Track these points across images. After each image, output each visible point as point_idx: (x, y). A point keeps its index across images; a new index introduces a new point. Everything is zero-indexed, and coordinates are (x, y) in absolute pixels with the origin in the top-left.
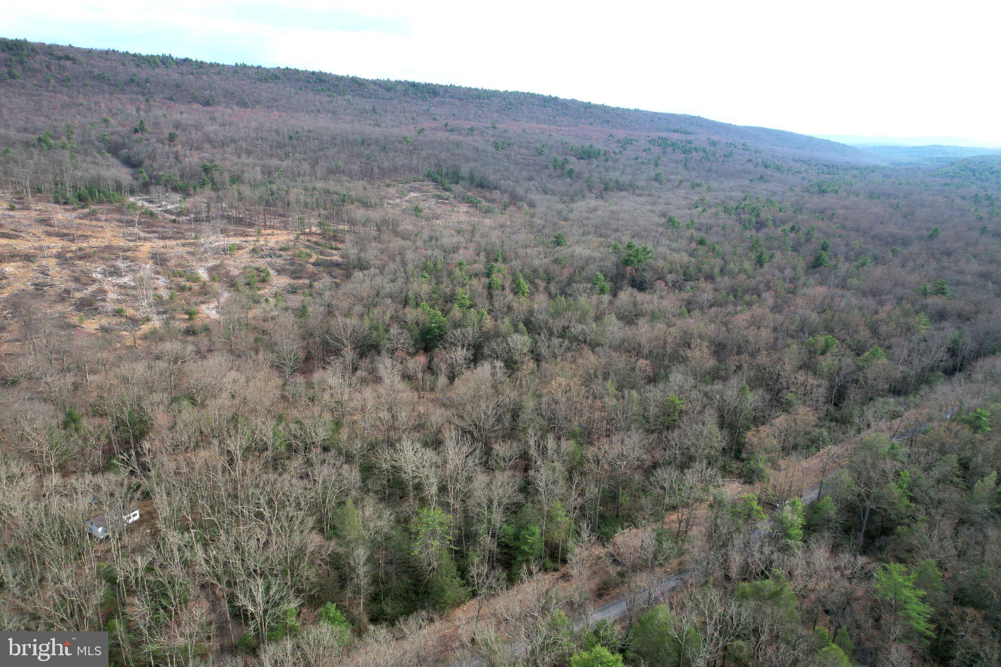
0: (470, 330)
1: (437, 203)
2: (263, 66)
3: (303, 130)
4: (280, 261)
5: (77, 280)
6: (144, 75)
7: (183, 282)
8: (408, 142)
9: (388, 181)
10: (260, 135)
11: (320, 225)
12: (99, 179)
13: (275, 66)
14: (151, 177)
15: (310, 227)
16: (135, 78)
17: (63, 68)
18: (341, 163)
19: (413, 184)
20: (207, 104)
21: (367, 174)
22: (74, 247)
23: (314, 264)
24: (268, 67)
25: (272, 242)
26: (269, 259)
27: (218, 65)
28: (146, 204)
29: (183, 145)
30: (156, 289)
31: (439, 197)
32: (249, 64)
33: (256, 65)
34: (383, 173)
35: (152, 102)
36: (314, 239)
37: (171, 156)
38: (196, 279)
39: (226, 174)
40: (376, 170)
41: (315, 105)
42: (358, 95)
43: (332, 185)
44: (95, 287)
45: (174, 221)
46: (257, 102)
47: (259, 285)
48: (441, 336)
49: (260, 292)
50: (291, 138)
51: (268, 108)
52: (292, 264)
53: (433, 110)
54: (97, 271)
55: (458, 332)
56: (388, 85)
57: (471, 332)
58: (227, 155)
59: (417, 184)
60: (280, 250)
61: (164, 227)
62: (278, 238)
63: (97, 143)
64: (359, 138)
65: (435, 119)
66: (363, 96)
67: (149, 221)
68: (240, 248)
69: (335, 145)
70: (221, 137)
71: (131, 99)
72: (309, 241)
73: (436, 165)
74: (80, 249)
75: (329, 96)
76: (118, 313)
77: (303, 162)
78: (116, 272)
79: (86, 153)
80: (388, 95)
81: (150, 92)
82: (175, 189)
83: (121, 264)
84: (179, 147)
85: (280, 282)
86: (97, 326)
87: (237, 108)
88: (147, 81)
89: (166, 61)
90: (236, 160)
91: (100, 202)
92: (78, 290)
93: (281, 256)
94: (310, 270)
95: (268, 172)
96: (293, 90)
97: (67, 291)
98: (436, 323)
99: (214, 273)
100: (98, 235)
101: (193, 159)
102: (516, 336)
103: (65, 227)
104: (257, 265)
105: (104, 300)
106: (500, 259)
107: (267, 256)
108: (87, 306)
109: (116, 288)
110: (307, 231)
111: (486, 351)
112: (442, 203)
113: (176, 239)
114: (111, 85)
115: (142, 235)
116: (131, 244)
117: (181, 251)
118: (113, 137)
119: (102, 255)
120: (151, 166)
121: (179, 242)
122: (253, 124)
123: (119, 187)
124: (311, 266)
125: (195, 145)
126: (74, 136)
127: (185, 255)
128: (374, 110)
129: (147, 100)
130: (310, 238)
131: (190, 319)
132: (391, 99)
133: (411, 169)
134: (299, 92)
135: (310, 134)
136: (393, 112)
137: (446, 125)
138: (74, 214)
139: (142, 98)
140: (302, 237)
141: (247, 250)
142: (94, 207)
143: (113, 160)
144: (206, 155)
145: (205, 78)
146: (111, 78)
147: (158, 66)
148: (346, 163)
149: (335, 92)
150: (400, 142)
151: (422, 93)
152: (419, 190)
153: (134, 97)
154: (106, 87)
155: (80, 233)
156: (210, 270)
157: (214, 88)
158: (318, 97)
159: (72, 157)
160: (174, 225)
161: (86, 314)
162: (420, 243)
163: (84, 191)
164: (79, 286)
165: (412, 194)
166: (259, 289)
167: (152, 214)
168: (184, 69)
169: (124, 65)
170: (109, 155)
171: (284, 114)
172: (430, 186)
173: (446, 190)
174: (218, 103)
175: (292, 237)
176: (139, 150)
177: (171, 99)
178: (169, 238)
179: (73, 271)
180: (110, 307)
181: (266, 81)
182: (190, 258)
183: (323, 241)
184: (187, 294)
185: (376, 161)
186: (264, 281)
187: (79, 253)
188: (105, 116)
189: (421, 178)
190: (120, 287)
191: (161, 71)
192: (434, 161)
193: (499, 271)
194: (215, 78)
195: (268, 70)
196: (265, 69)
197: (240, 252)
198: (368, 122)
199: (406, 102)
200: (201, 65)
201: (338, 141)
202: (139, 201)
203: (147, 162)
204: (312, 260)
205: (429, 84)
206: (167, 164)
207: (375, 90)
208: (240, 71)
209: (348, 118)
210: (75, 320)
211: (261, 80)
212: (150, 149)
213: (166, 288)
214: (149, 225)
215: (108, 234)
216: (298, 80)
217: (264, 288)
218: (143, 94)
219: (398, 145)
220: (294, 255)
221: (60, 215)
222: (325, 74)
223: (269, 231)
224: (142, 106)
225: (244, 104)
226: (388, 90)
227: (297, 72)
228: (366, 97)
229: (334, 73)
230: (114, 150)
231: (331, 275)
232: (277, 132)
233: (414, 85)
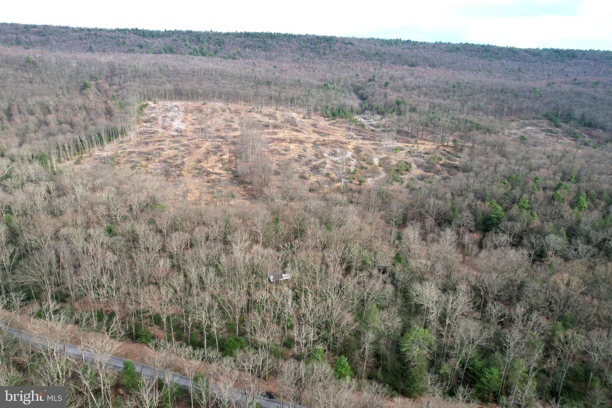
0: (519, 225)
1: (546, 135)
2: (452, 43)
3: (463, 82)
4: (422, 160)
5: (316, 156)
6: (383, 50)
7: (364, 164)
8: (536, 92)
9: (513, 118)
10: (436, 84)
11: (454, 141)
12: (344, 105)
13: (459, 42)
14: (369, 106)
15: (448, 142)
16: (379, 52)
17: (346, 48)
18: (482, 104)
19: (531, 120)
20: (413, 65)
21: (499, 113)
22: (322, 139)
23: (441, 165)
24: (454, 43)
25: (422, 148)
26: (416, 158)
27: (425, 43)
28: (363, 120)
29: (391, 89)
30: (349, 165)
31: (550, 131)
32: (443, 42)
33: (447, 42)
34: (511, 112)
35: (383, 65)
36: (447, 149)
37: (383, 94)
38: (371, 163)
39: (408, 106)
40: (506, 109)
41: (478, 67)
42: (510, 60)
43: (470, 118)
44: (323, 160)
45: (373, 130)
46: (442, 65)
47: (404, 172)
48: (497, 224)
49: (402, 176)
50: (454, 86)
51: (448, 68)
52: (428, 163)
53: (568, 69)
54: (326, 151)
55: (509, 224)
56: (536, 52)
57: (518, 227)
58: (413, 96)
59: (535, 121)
60: (425, 153)
61: (367, 133)
62: (427, 146)
63: (349, 86)
64: (499, 88)
65: (567, 76)
66: (514, 60)
67: (360, 129)
68: (402, 149)
69: (483, 92)
70: (412, 85)
71: (374, 64)
72: (444, 150)
73: (554, 108)
74: (324, 141)
75: (489, 61)
76: (327, 175)
77: (457, 102)
78: (334, 154)
79: (343, 92)
80: (534, 59)
81: (384, 60)
82: (379, 113)
83: (338, 150)
84: (388, 90)
85: (416, 172)
86: (315, 180)
87: (428, 68)
88: (384, 53)
89: (397, 42)
90: (417, 98)
91: (342, 117)
92: (315, 161)
93: (423, 157)
94: (437, 168)
95: (433, 107)
96: (466, 57)
97: (310, 161)
98: (496, 215)
99: (381, 162)
100: (334, 134)
101: (393, 97)
102: (552, 237)
103: (322, 129)
104: (407, 161)
105: (324, 167)
106: (573, 180)
107: (415, 156)
108: (316, 169)
109: (331, 162)
110: (446, 144)
111: (525, 241)
112: (551, 135)
113: (370, 140)
114: (366, 56)
115: (355, 136)
116: (347, 140)
117: (370, 147)
118: (358, 84)
119: (332, 144)
120: (371, 100)
121: (371, 142)
122: (434, 78)
123: (352, 110)
124: (439, 166)
125: (397, 89)
126: (340, 83)
127: (371, 150)
128: (520, 70)
129: (381, 64)
130: (446, 149)
131: (360, 184)
132: (536, 62)
133: (532, 110)
134: (470, 58)
135: (467, 85)
136: (534, 71)
137: (575, 80)
138: (328, 123)
139: (379, 63)
140: (441, 147)
141: (405, 151)
142: (338, 120)
143: (354, 96)
144: (401, 95)
145: (415, 51)
146: (367, 52)
147: (392, 45)
148: (486, 104)
149: (495, 58)
150: (530, 92)
151: (562, 57)
152: (536, 125)
153: (375, 62)
154: (363, 58)
155: (327, 132)
156: (381, 159)
157: (419, 57)
158: (482, 61)
159: (336, 94)
160: (372, 133)
161: (314, 174)
162: (513, 161)
163: (335, 111)
164: (316, 159)
165: (529, 128)
166: (402, 174)
167: (363, 126)
168: (405, 46)
169: (375, 45)
170: (353, 93)
171: (456, 72)
172: (545, 124)
173: (557, 126)
174: (419, 65)
175: (434, 147)
176: (369, 91)
177: (394, 63)
178: (367, 139)
179: (316, 151)
180: (325, 171)
181: (451, 52)
182: (374, 152)
183: (452, 152)
184: (364, 171)
185: (507, 103)
186: (407, 170)
187: (322, 142)
188: (358, 73)
189: (539, 117)
190: (334, 162)
191: (393, 48)
192: (553, 106)
193: (565, 188)
194: (421, 50)
195: (454, 45)
196: (453, 44)
197: (401, 152)
198: (512, 78)
199: (547, 63)
200: (415, 43)
201: (484, 90)
202: (359, 118)
203: (370, 97)
204: (441, 162)
205: (570, 50)
206: (379, 99)
207: (524, 56)
208: (437, 46)
209: (498, 75)
210: (307, 175)
211: (448, 51)
212: (373, 90)
213: (355, 166)
214: (360, 131)
215: (339, 134)
216: (472, 51)
217: (406, 174)
218: (381, 61)
219: (527, 93)
220: (431, 158)
221: (323, 123)
222: (491, 46)
223: (422, 142)
224: (378, 67)
225: (433, 66)
226: (535, 55)
227: (473, 45)
228: (517, 60)
229: (497, 45)
230: (356, 90)
231: (449, 173)
232: (447, 83)
233: (557, 52)
